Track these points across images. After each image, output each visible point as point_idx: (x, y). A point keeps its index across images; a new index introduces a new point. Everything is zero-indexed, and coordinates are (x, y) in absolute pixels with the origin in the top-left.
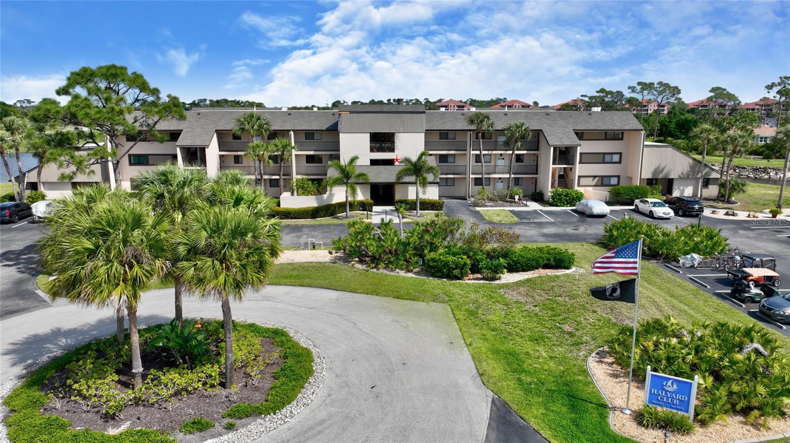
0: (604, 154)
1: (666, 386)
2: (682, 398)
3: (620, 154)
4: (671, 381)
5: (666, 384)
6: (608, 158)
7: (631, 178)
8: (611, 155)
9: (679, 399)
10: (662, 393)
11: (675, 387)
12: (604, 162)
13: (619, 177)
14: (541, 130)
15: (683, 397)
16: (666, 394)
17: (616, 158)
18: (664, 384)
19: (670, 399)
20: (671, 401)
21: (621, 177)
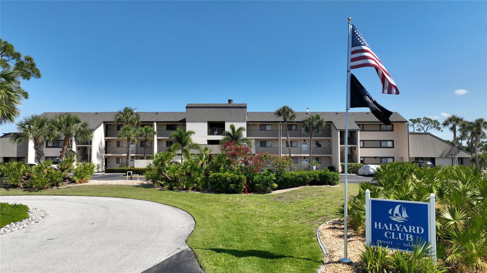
0: (381, 141)
1: (392, 215)
2: (416, 230)
3: (393, 141)
4: (397, 208)
5: (393, 212)
6: (383, 144)
7: (403, 158)
8: (385, 142)
9: (412, 233)
10: (389, 227)
11: (405, 214)
12: (381, 147)
13: (393, 158)
14: (332, 122)
15: (418, 228)
16: (394, 227)
17: (390, 144)
18: (390, 212)
19: (400, 234)
20: (402, 237)
21: (395, 158)
